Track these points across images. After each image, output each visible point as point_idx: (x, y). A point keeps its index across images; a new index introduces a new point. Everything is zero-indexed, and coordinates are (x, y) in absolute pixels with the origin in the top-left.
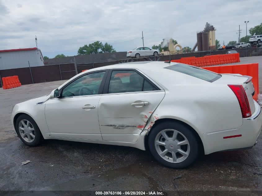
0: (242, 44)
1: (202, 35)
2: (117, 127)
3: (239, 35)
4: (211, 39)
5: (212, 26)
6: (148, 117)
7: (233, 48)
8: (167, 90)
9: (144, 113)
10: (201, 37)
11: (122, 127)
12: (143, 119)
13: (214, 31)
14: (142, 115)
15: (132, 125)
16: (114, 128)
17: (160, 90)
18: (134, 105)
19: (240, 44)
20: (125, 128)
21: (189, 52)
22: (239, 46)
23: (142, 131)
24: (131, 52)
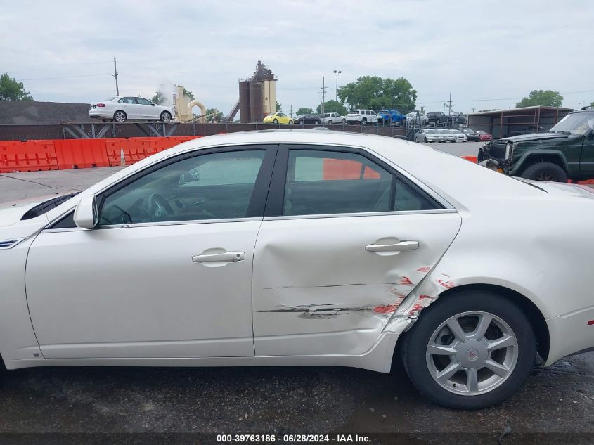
0: (333, 116)
1: (250, 86)
2: (312, 313)
3: (323, 97)
4: (266, 98)
5: (270, 71)
6: (415, 281)
7: (317, 123)
8: (465, 209)
9: (401, 272)
10: (248, 91)
11: (328, 312)
12: (397, 287)
13: (272, 81)
14: (395, 277)
15: (360, 305)
16: (301, 316)
17: (444, 208)
18: (372, 251)
19: (328, 116)
20: (336, 314)
21: (222, 122)
22: (328, 119)
23: (389, 322)
24: (103, 106)
